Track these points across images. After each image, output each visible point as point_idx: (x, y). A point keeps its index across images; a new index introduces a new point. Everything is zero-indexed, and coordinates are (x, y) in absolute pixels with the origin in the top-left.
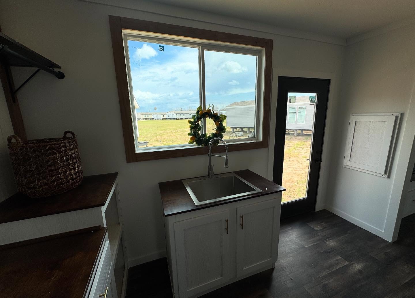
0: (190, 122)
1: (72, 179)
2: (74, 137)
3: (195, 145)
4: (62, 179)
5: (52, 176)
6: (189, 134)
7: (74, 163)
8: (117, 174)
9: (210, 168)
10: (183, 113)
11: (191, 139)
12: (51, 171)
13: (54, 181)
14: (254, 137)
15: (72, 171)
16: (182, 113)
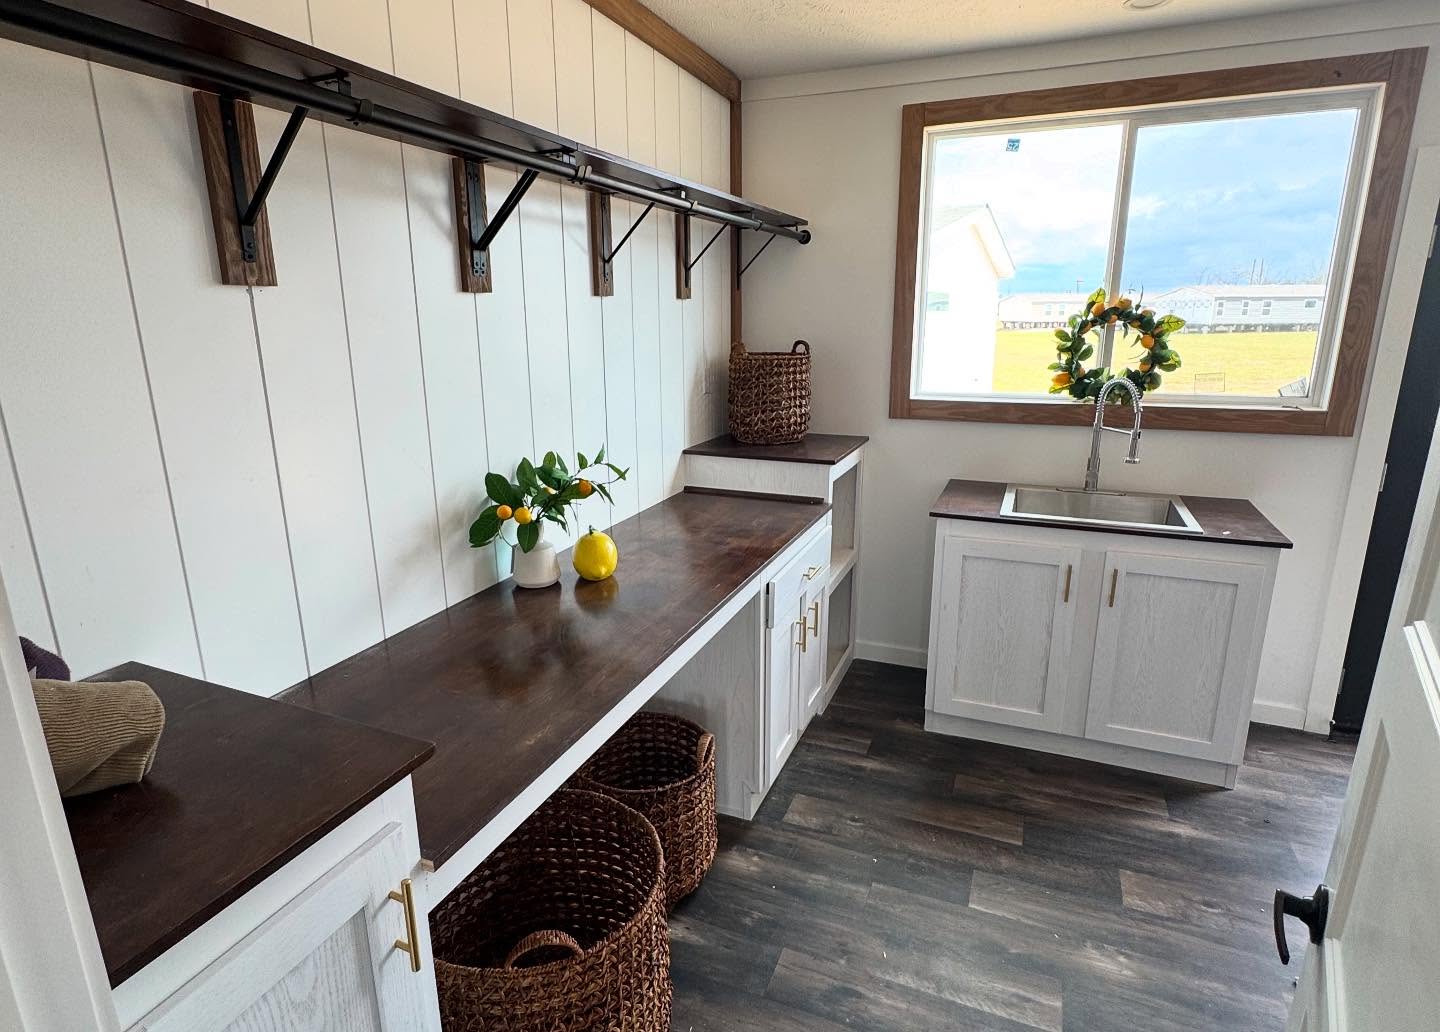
0: (1062, 335)
1: (795, 423)
2: (808, 353)
3: (1065, 398)
4: (783, 419)
5: (772, 411)
6: (1053, 367)
7: (802, 397)
8: (867, 439)
9: (1093, 464)
10: (1261, 299)
11: (1058, 380)
12: (772, 402)
13: (773, 420)
14: (1307, 397)
15: (798, 411)
16: (1253, 299)
